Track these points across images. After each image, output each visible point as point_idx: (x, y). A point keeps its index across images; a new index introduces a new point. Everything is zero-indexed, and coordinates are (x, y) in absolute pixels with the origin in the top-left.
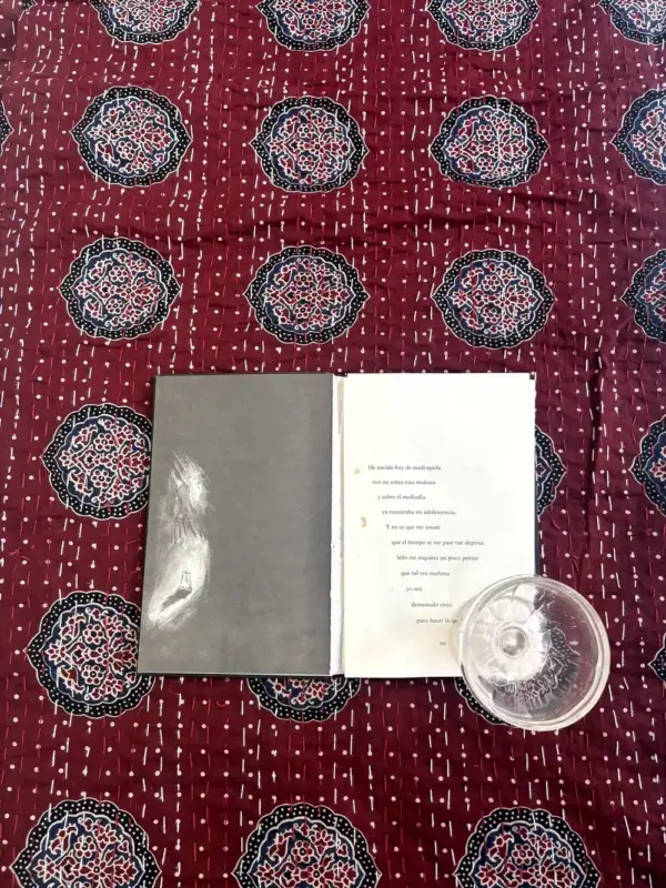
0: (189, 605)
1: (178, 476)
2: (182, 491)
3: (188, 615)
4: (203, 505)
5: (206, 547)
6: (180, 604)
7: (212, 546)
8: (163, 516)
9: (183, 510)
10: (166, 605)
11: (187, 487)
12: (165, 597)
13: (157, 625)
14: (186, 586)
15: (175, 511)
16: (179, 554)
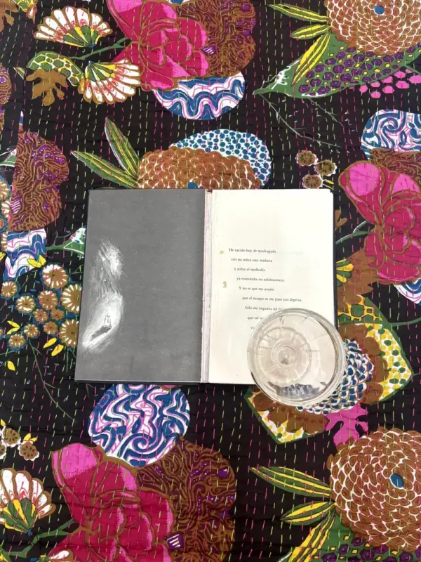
0: (110, 337)
1: (103, 254)
2: (106, 263)
3: (108, 343)
4: (119, 273)
5: (121, 300)
6: (104, 336)
7: (125, 299)
8: (93, 280)
9: (106, 276)
10: (94, 336)
11: (109, 261)
12: (93, 332)
13: (88, 349)
14: (108, 325)
15: (101, 277)
16: (103, 304)
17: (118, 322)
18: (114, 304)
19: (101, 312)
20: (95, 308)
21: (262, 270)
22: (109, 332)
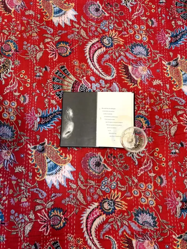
0: (70, 134)
1: (68, 111)
2: (68, 114)
3: (70, 136)
4: (73, 116)
5: (73, 124)
6: (69, 134)
7: (74, 124)
8: (65, 118)
9: (69, 117)
10: (66, 134)
11: (69, 113)
12: (66, 133)
13: (64, 138)
14: (69, 131)
15: (67, 117)
16: (68, 125)
17: (72, 130)
18: (71, 125)
19: (68, 127)
20: (66, 126)
21: (111, 114)
22: (70, 133)
